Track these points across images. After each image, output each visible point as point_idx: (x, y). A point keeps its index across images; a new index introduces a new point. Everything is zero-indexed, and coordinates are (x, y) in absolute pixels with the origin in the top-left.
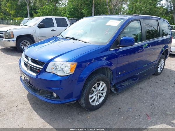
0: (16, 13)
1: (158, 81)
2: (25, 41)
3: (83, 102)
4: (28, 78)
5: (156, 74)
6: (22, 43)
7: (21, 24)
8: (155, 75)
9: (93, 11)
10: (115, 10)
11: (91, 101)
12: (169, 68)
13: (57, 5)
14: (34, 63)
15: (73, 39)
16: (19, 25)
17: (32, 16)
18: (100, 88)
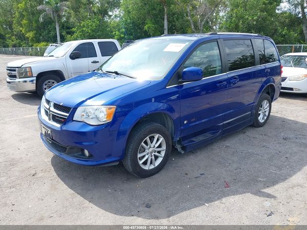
0: (38, 35)
1: (257, 136)
2: (49, 80)
3: (128, 163)
4: (49, 132)
5: (256, 125)
6: (46, 85)
7: (45, 54)
8: (255, 127)
9: (166, 27)
10: (203, 23)
11: (141, 162)
12: (282, 116)
13: (106, 19)
14: (57, 109)
15: (116, 73)
16: (42, 55)
17: (63, 40)
18: (155, 144)
